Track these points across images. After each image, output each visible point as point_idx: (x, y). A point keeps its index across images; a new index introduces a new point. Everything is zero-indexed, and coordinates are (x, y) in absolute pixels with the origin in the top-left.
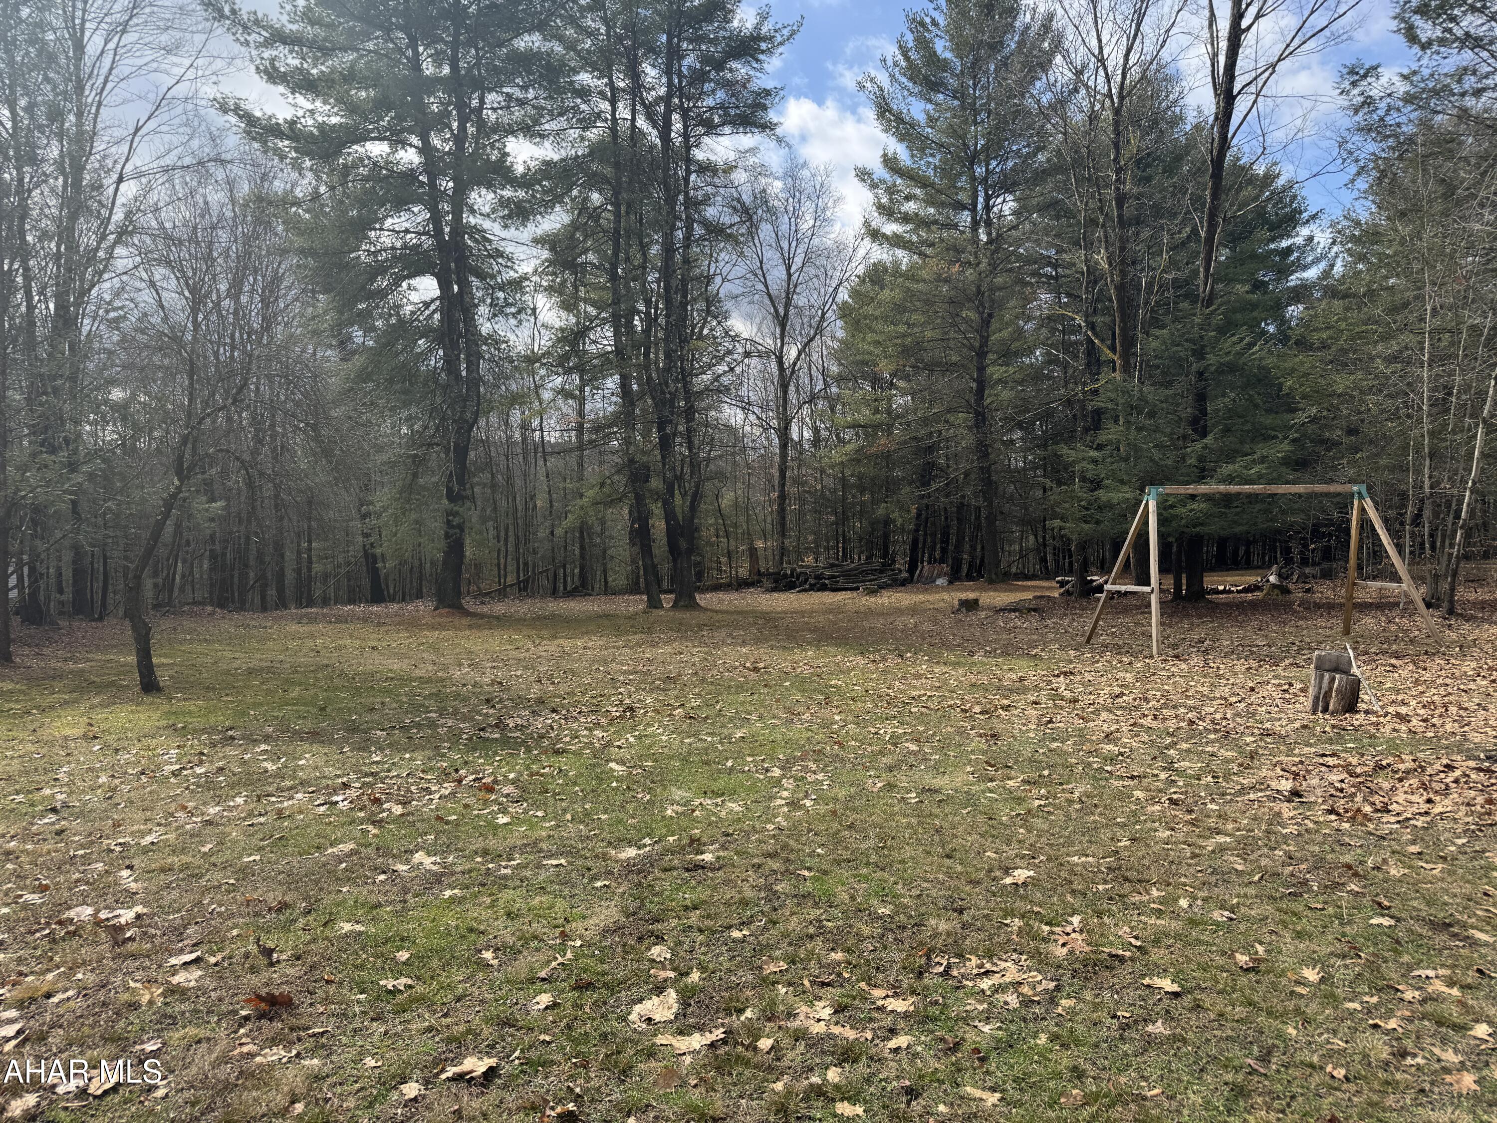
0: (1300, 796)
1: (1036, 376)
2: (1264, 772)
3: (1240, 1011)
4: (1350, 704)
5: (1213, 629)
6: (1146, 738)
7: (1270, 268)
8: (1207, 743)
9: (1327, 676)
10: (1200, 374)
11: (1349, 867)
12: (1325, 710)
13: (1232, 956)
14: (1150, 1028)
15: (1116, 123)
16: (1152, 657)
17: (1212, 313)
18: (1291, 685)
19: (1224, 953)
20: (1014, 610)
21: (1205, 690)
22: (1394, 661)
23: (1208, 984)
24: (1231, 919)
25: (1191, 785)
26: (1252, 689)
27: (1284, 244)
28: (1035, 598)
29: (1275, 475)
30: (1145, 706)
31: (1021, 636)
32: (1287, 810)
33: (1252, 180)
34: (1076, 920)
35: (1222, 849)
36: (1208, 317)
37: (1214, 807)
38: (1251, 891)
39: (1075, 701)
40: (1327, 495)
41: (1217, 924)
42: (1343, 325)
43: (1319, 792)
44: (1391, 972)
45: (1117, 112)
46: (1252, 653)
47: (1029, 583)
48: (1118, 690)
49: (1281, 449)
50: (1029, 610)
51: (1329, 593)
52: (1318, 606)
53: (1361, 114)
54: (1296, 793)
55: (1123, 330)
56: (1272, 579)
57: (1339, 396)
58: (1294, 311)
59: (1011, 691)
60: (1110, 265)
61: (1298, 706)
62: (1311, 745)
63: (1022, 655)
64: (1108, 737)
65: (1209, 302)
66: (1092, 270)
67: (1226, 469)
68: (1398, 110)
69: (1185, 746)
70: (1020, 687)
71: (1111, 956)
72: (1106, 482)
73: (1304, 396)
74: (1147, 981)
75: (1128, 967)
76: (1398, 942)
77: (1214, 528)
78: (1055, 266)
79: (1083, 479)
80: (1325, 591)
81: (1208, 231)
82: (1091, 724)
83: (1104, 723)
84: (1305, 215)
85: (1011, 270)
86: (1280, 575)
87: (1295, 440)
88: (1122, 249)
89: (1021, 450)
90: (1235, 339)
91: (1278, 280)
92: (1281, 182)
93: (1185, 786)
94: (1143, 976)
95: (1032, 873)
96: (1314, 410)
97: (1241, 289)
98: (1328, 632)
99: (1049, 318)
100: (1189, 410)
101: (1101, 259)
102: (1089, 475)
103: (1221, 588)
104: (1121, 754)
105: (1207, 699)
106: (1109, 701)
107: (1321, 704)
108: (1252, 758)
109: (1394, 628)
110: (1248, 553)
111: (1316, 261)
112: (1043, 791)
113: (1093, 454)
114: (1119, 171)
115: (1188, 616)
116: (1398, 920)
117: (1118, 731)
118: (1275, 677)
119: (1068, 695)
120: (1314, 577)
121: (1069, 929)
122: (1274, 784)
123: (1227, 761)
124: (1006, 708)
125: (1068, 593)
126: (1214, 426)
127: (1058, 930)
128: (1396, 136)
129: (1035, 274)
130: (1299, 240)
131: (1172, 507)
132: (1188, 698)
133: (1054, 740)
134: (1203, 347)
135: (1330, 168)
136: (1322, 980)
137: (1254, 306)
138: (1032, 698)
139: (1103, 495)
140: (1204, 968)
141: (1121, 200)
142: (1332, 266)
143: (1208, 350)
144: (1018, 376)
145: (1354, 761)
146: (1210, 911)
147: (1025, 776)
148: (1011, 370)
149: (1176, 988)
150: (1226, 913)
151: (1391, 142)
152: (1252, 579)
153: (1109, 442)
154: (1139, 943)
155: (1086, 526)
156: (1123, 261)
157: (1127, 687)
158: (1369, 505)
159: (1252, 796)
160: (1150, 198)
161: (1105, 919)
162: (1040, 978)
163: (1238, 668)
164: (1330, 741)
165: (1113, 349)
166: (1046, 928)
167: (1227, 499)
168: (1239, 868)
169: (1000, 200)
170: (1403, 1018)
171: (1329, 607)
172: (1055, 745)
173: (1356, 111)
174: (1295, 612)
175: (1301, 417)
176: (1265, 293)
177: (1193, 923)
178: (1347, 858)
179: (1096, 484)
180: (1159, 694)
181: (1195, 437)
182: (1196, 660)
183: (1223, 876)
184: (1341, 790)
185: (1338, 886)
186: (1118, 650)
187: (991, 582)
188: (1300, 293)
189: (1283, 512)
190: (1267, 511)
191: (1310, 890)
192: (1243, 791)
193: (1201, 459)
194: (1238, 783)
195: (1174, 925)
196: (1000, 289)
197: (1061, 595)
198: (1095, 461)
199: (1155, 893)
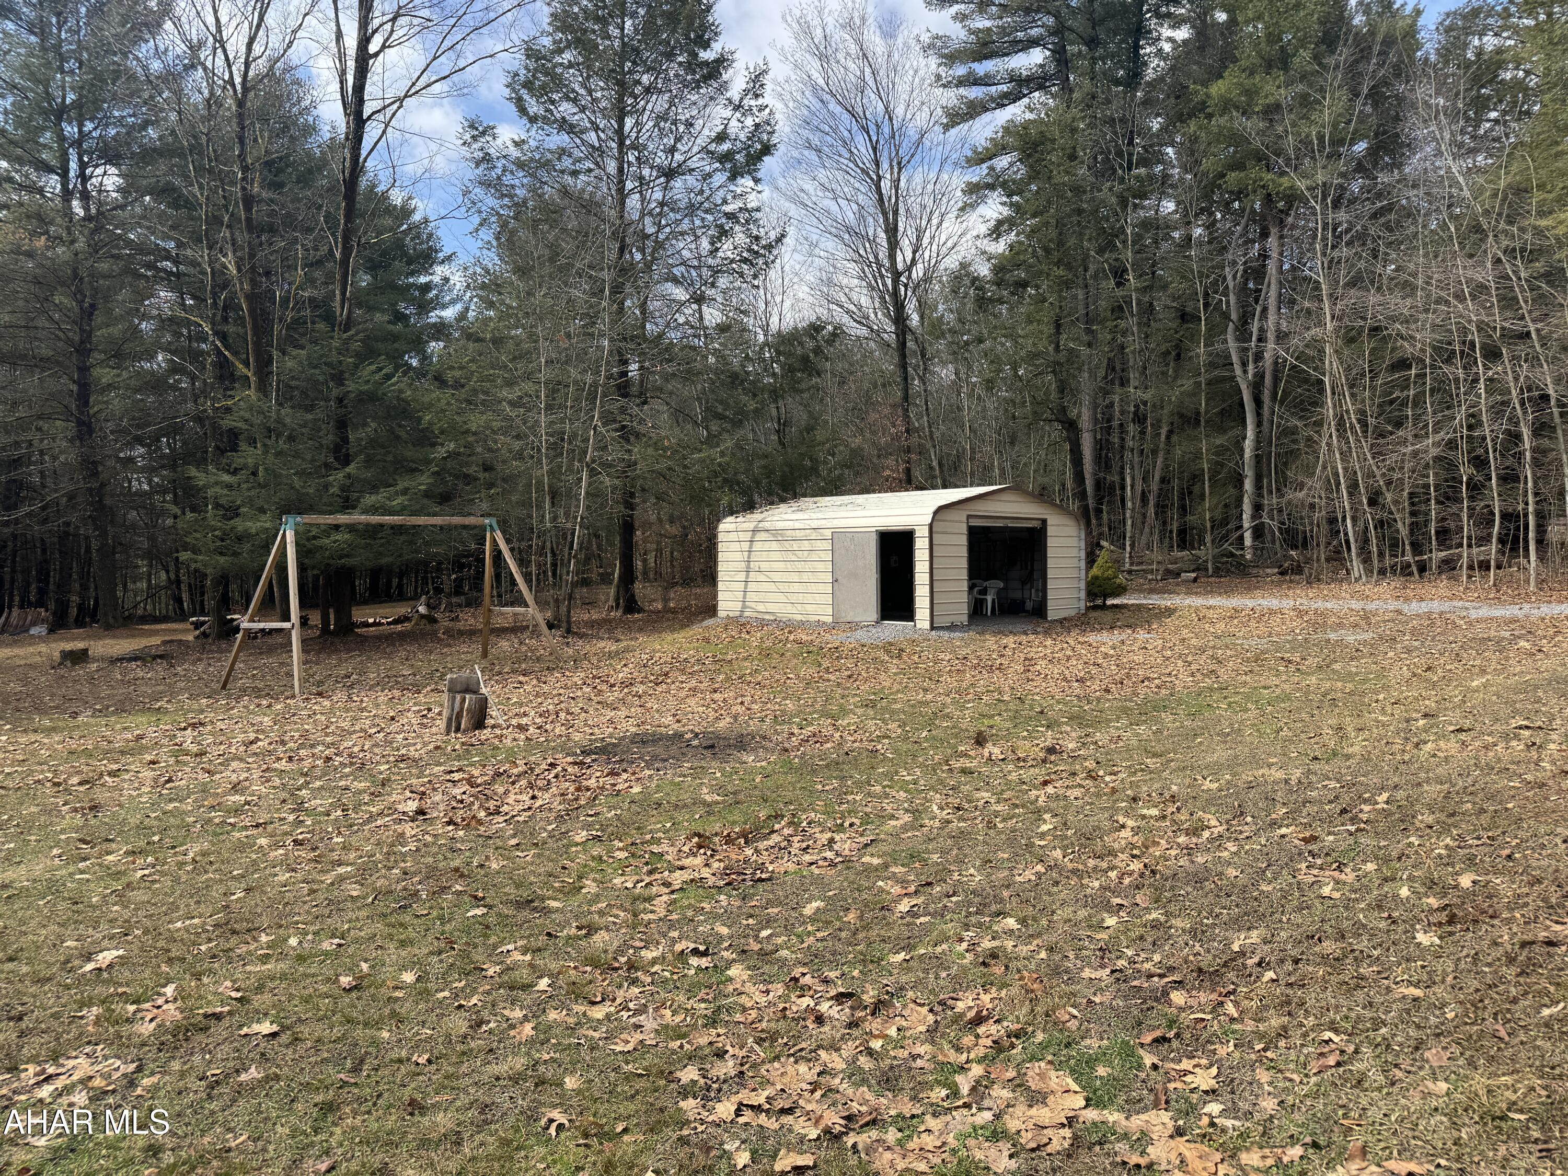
0: (424, 814)
1: (156, 384)
2: (394, 797)
3: (337, 1032)
4: (479, 723)
5: (361, 662)
6: (277, 782)
7: (411, 301)
8: (341, 778)
9: (458, 697)
10: (340, 400)
11: (457, 870)
12: (458, 730)
13: (337, 981)
14: (243, 1077)
15: (240, 116)
16: (293, 697)
17: (350, 338)
18: (429, 710)
19: (328, 980)
20: (136, 659)
21: (345, 725)
22: (521, 678)
23: (309, 1015)
24: (340, 945)
25: (320, 822)
26: (393, 718)
27: (423, 279)
28: (165, 643)
29: (418, 507)
30: (281, 749)
31: (143, 688)
32: (409, 829)
33: (390, 210)
34: (169, 990)
35: (342, 879)
36: (346, 341)
37: (340, 840)
38: (363, 913)
39: (202, 754)
40: (465, 527)
41: (326, 954)
42: (473, 367)
43: (442, 807)
44: (478, 956)
45: (241, 104)
46: (397, 682)
47: (158, 627)
48: (252, 736)
49: (423, 481)
50: (155, 658)
51: (472, 621)
52: (461, 633)
53: (481, 168)
54: (421, 812)
55: (257, 344)
56: (422, 609)
57: (475, 434)
58: (435, 347)
59: (123, 753)
60: (239, 270)
61: (434, 730)
62: (440, 764)
63: (142, 711)
64: (236, 788)
65: (347, 326)
66: (219, 273)
67: (369, 500)
68: (512, 172)
69: (318, 784)
70: (137, 746)
71: (206, 1016)
72: (243, 510)
73: (442, 432)
74: (245, 1030)
75: (226, 1022)
76: (487, 927)
77: (360, 559)
78: (176, 262)
79: (217, 506)
80: (469, 619)
81: (343, 253)
82: (218, 776)
83: (234, 772)
84: (441, 255)
85: (117, 257)
86: (428, 605)
87: (434, 473)
88: (252, 256)
89: (142, 470)
90: (373, 367)
91: (419, 314)
92: (417, 217)
93: (313, 824)
94: (241, 1027)
95: (121, 952)
96: (452, 446)
97: (380, 318)
98: (469, 657)
99: (171, 319)
100: (330, 437)
101: (229, 262)
102: (223, 501)
103: (371, 620)
104: (247, 803)
105: (346, 733)
106: (242, 749)
107: (454, 725)
108: (383, 785)
109: (524, 648)
110: (400, 586)
111: (453, 302)
112: (150, 859)
113: (226, 478)
114: (245, 169)
115: (337, 651)
116: (490, 907)
117: (247, 779)
118: (415, 704)
119: (194, 748)
120: (460, 606)
121: (160, 1001)
122: (400, 808)
123: (360, 792)
124: (112, 774)
125: (205, 635)
126: (356, 455)
127: (147, 1005)
128: (511, 196)
129: (150, 266)
130: (436, 279)
131: (315, 538)
132: (327, 735)
133: (171, 801)
134: (342, 373)
135: (455, 213)
136: (419, 979)
137: (395, 337)
138: (149, 758)
139: (241, 525)
140: (307, 1000)
141: (249, 201)
142: (467, 309)
143: (347, 375)
144: (133, 382)
145: (476, 773)
146: (321, 941)
147: (130, 847)
148: (125, 374)
149: (275, 1028)
150: (336, 941)
151: (506, 201)
152: (403, 609)
153: (245, 467)
154: (239, 995)
155: (222, 560)
156: (253, 269)
157: (263, 731)
158: (499, 537)
159: (379, 823)
160: (283, 206)
161: (205, 980)
162: (118, 1063)
163: (381, 699)
164: (459, 758)
165: (247, 364)
166: (132, 1008)
167: (373, 531)
168: (355, 894)
169: (99, 171)
170: (483, 993)
171: (472, 633)
172: (171, 806)
173: (478, 165)
174: (440, 640)
175: (441, 452)
176: (407, 326)
177: (301, 959)
178: (456, 863)
179: (231, 512)
180: (297, 735)
181: (336, 465)
182: (340, 696)
183: (335, 905)
184: (462, 802)
185: (444, 889)
186: (258, 693)
187: (108, 627)
188: (440, 330)
189: (427, 544)
190: (411, 542)
191: (419, 899)
192: (372, 818)
193: (343, 489)
194: (366, 812)
195: (282, 966)
196: (105, 277)
197: (197, 638)
198: (229, 486)
199: (264, 938)
